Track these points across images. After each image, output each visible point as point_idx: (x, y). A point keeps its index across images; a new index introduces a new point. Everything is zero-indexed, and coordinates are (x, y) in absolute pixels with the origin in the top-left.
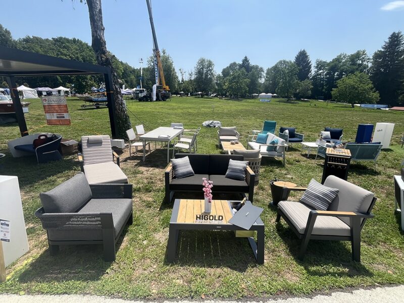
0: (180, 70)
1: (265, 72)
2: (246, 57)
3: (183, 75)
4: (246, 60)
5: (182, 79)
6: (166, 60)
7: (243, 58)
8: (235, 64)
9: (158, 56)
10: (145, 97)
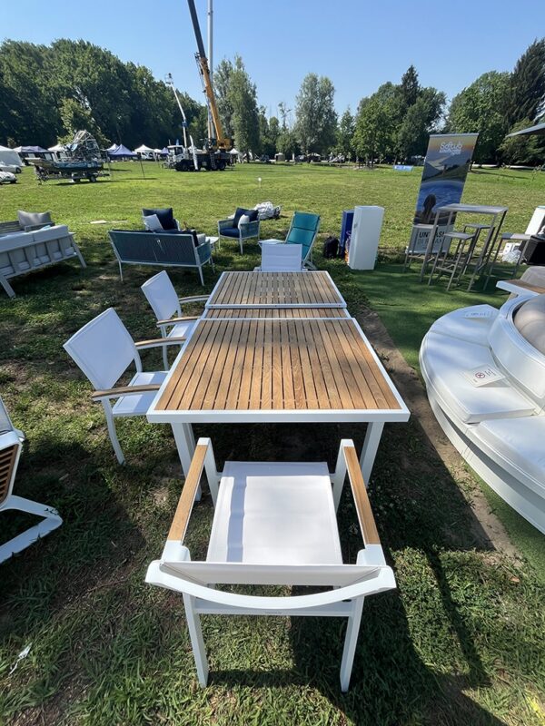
0: (281, 105)
1: (449, 104)
2: (411, 69)
3: (285, 116)
4: (411, 77)
5: (284, 125)
6: (242, 80)
8: (389, 85)
9: (206, 71)
10: (184, 161)
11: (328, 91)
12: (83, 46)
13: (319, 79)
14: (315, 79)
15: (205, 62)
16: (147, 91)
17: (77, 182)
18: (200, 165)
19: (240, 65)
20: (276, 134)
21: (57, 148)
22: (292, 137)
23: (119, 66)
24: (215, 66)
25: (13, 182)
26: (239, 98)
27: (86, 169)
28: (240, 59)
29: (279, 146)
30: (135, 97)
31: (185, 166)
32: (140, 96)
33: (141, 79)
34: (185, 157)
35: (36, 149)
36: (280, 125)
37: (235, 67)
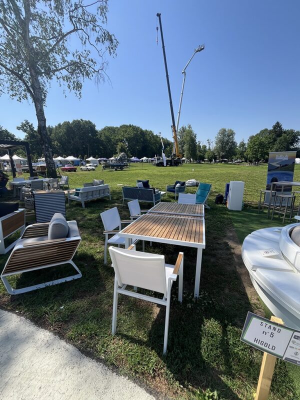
0: (208, 140)
2: (278, 123)
3: (210, 144)
4: (278, 125)
5: (209, 148)
6: (190, 132)
7: (274, 124)
8: (266, 130)
9: (175, 131)
10: (160, 163)
11: (232, 134)
12: (130, 126)
13: (227, 130)
14: (225, 130)
15: (175, 128)
16: (151, 138)
17: (116, 170)
18: (167, 164)
19: (190, 127)
20: (205, 151)
21: (112, 158)
22: (213, 152)
23: (142, 131)
24: (179, 128)
25: (94, 170)
26: (188, 138)
27: (121, 166)
28: (190, 125)
29: (206, 156)
30: (145, 140)
31: (160, 164)
32: (147, 140)
33: (149, 135)
34: (161, 161)
35: (105, 159)
36: (207, 148)
37: (187, 128)
